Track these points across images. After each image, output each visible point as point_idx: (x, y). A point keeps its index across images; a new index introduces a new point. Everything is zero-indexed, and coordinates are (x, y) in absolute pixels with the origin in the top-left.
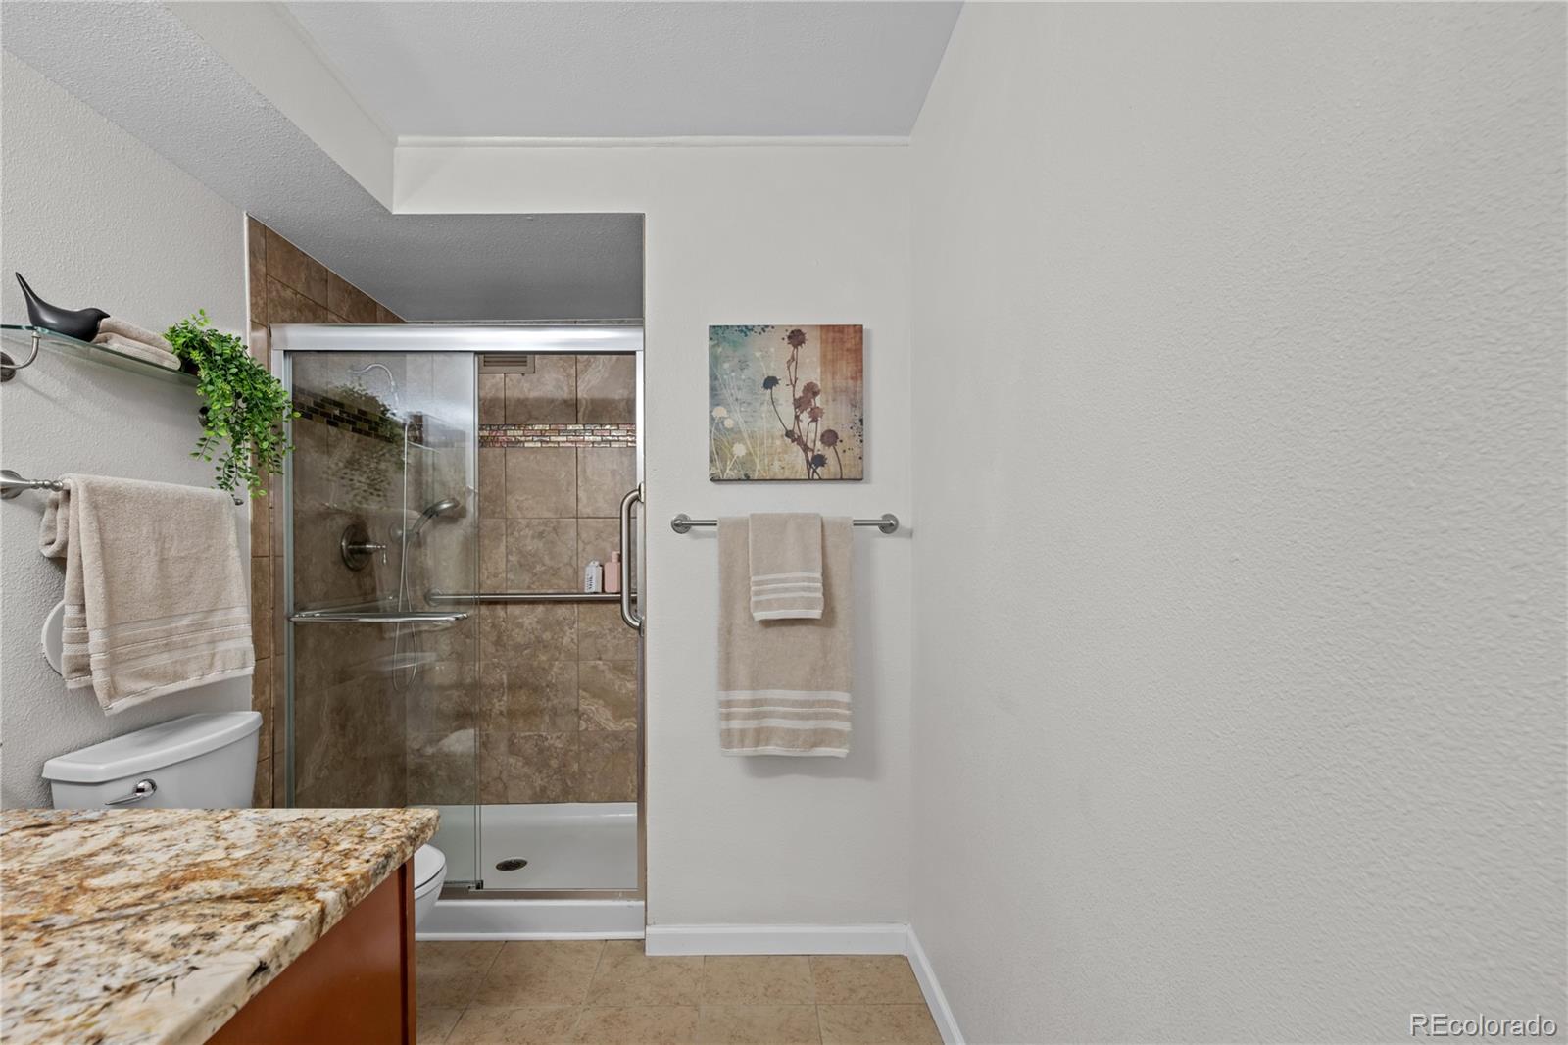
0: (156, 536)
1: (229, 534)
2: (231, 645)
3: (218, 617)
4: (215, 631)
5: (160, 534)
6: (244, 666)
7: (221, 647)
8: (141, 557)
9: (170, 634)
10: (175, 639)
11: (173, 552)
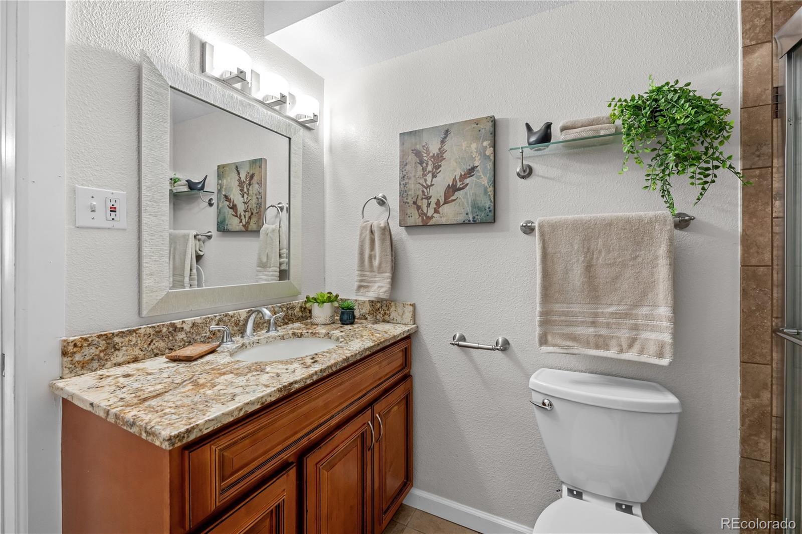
0: (585, 250)
1: (660, 247)
2: (653, 336)
3: (644, 310)
4: (640, 322)
5: (588, 249)
6: (660, 355)
7: (645, 335)
8: (573, 264)
9: (596, 315)
10: (601, 320)
11: (600, 261)
